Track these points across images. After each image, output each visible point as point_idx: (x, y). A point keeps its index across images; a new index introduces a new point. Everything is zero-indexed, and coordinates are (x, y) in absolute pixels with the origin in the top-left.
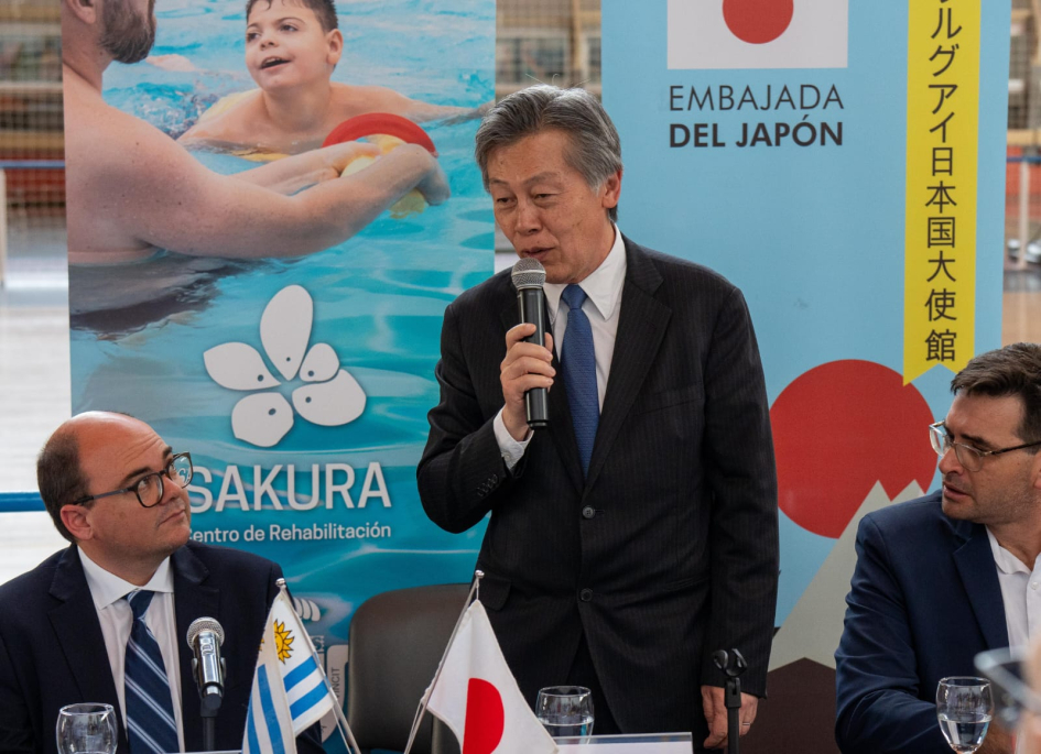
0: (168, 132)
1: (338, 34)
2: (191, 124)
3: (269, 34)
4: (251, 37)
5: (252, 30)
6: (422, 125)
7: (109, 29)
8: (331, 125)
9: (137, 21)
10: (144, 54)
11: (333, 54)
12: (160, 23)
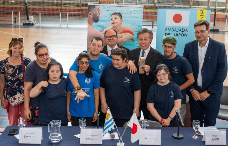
0: (100, 31)
1: (122, 20)
2: (103, 30)
3: (114, 19)
4: (111, 20)
5: (111, 19)
6: (132, 32)
7: (94, 18)
8: (121, 31)
9: (97, 17)
10: (98, 21)
11: (121, 22)
12: (100, 18)
